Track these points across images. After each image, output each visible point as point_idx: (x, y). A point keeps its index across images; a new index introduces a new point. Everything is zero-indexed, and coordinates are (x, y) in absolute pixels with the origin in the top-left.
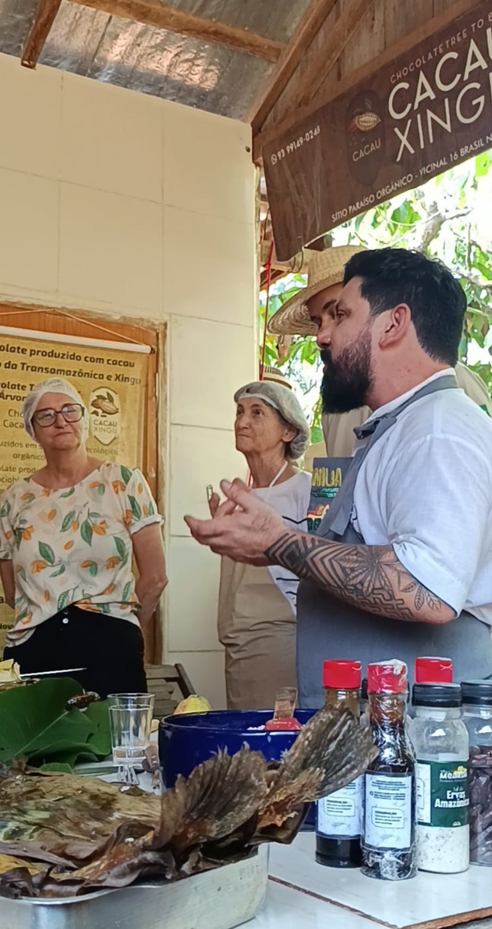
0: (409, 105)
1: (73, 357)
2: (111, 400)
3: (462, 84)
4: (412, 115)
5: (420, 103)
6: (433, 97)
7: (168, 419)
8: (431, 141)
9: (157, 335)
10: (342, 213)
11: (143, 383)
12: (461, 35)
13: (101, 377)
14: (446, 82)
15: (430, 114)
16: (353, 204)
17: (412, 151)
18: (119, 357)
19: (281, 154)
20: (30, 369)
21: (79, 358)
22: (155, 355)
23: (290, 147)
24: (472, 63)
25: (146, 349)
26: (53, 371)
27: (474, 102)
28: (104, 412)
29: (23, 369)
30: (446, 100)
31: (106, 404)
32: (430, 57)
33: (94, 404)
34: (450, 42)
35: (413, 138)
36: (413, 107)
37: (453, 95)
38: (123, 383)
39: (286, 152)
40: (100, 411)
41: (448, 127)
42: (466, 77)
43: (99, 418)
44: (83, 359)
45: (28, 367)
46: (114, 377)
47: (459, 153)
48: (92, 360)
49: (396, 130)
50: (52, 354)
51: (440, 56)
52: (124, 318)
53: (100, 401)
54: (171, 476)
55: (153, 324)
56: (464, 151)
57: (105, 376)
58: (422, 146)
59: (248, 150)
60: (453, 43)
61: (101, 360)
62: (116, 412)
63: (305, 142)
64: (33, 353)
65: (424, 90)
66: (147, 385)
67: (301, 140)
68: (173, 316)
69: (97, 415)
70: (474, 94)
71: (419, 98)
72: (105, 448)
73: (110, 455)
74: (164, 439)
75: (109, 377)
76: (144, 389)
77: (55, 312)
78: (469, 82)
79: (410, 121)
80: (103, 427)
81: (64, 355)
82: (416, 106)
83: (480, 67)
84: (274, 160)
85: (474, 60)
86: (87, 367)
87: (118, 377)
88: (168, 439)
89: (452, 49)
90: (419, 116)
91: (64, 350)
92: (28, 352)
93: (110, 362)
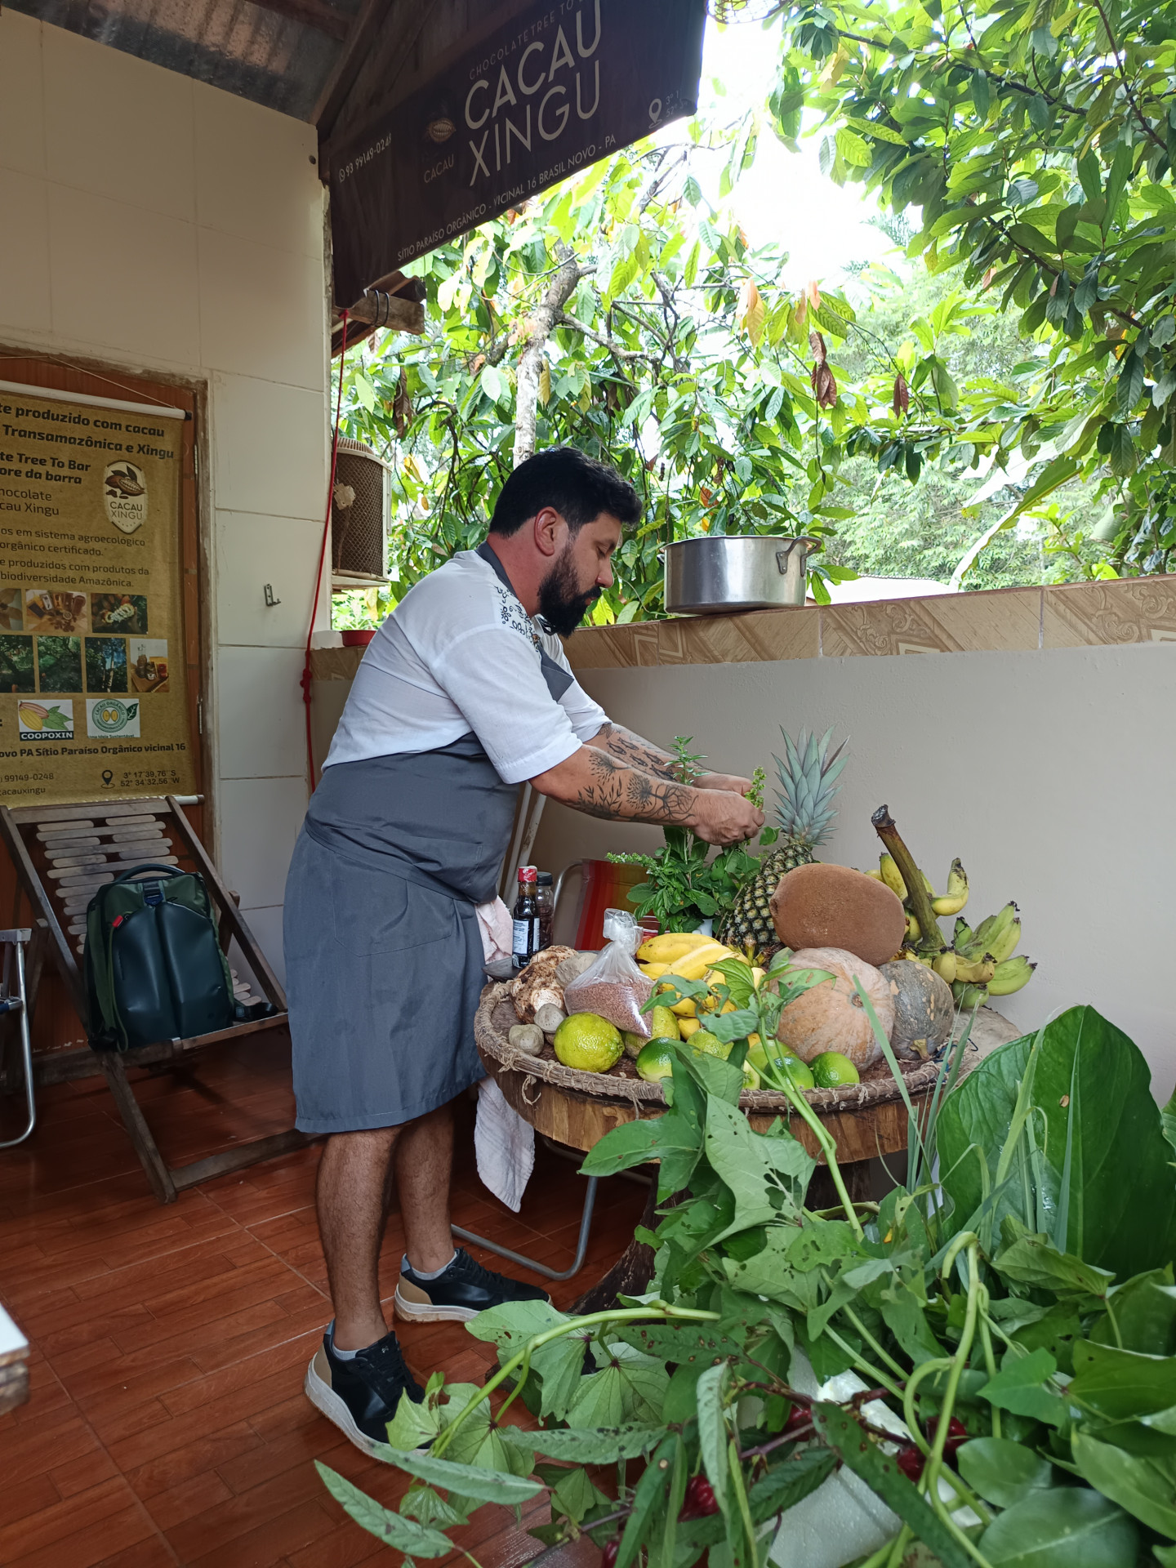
0: (488, 111)
1: (79, 420)
2: (133, 477)
3: (546, 86)
4: (489, 125)
5: (499, 109)
6: (514, 102)
7: (211, 503)
8: (509, 161)
9: (195, 396)
10: (408, 250)
11: (177, 456)
12: (549, 19)
13: (119, 447)
14: (529, 84)
15: (509, 125)
16: (421, 239)
17: (487, 174)
18: (143, 424)
19: (350, 169)
20: (16, 433)
21: (86, 422)
22: (192, 421)
23: (359, 161)
24: (558, 60)
25: (179, 413)
26: (50, 437)
27: (558, 112)
28: (123, 492)
29: (7, 433)
30: (528, 107)
31: (127, 482)
32: (514, 47)
33: (109, 482)
34: (536, 28)
35: (489, 157)
36: (491, 113)
37: (535, 99)
38: (149, 457)
39: (355, 166)
40: (119, 492)
41: (527, 144)
42: (551, 78)
43: (118, 500)
44: (91, 423)
45: (13, 431)
46: (136, 449)
47: (538, 181)
48: (105, 425)
49: (471, 144)
50: (48, 415)
51: (525, 46)
52: (149, 372)
53: (118, 478)
54: (217, 573)
55: (188, 382)
56: (543, 177)
57: (124, 447)
58: (499, 168)
59: (313, 161)
60: (539, 29)
61: (118, 426)
62: (140, 492)
63: (375, 154)
64: (20, 412)
65: (504, 92)
66: (181, 460)
67: (371, 152)
68: (215, 373)
69: (115, 496)
70: (557, 100)
71: (498, 103)
72: (128, 537)
73: (134, 546)
74: (206, 528)
75: (129, 449)
76: (178, 466)
77: (48, 359)
78: (555, 83)
79: (487, 133)
80: (124, 511)
81: (65, 417)
82: (494, 114)
83: (567, 64)
84: (342, 178)
85: (561, 54)
86: (99, 434)
87: (141, 449)
88: (212, 527)
89: (538, 38)
90: (497, 126)
91: (65, 411)
92: (13, 411)
93: (131, 429)
